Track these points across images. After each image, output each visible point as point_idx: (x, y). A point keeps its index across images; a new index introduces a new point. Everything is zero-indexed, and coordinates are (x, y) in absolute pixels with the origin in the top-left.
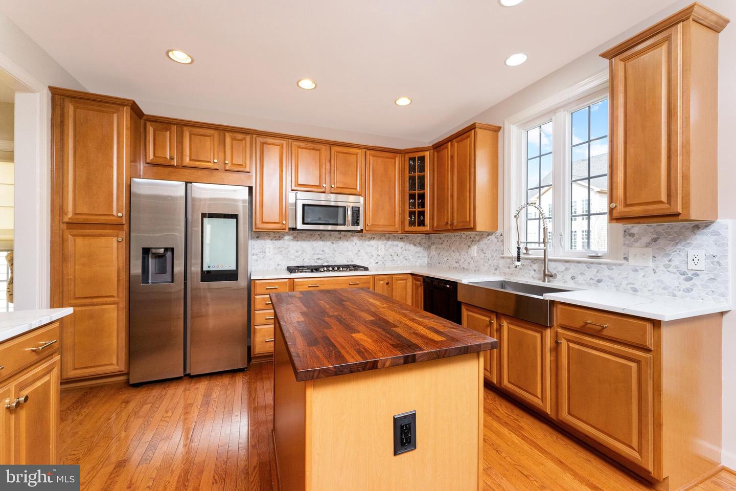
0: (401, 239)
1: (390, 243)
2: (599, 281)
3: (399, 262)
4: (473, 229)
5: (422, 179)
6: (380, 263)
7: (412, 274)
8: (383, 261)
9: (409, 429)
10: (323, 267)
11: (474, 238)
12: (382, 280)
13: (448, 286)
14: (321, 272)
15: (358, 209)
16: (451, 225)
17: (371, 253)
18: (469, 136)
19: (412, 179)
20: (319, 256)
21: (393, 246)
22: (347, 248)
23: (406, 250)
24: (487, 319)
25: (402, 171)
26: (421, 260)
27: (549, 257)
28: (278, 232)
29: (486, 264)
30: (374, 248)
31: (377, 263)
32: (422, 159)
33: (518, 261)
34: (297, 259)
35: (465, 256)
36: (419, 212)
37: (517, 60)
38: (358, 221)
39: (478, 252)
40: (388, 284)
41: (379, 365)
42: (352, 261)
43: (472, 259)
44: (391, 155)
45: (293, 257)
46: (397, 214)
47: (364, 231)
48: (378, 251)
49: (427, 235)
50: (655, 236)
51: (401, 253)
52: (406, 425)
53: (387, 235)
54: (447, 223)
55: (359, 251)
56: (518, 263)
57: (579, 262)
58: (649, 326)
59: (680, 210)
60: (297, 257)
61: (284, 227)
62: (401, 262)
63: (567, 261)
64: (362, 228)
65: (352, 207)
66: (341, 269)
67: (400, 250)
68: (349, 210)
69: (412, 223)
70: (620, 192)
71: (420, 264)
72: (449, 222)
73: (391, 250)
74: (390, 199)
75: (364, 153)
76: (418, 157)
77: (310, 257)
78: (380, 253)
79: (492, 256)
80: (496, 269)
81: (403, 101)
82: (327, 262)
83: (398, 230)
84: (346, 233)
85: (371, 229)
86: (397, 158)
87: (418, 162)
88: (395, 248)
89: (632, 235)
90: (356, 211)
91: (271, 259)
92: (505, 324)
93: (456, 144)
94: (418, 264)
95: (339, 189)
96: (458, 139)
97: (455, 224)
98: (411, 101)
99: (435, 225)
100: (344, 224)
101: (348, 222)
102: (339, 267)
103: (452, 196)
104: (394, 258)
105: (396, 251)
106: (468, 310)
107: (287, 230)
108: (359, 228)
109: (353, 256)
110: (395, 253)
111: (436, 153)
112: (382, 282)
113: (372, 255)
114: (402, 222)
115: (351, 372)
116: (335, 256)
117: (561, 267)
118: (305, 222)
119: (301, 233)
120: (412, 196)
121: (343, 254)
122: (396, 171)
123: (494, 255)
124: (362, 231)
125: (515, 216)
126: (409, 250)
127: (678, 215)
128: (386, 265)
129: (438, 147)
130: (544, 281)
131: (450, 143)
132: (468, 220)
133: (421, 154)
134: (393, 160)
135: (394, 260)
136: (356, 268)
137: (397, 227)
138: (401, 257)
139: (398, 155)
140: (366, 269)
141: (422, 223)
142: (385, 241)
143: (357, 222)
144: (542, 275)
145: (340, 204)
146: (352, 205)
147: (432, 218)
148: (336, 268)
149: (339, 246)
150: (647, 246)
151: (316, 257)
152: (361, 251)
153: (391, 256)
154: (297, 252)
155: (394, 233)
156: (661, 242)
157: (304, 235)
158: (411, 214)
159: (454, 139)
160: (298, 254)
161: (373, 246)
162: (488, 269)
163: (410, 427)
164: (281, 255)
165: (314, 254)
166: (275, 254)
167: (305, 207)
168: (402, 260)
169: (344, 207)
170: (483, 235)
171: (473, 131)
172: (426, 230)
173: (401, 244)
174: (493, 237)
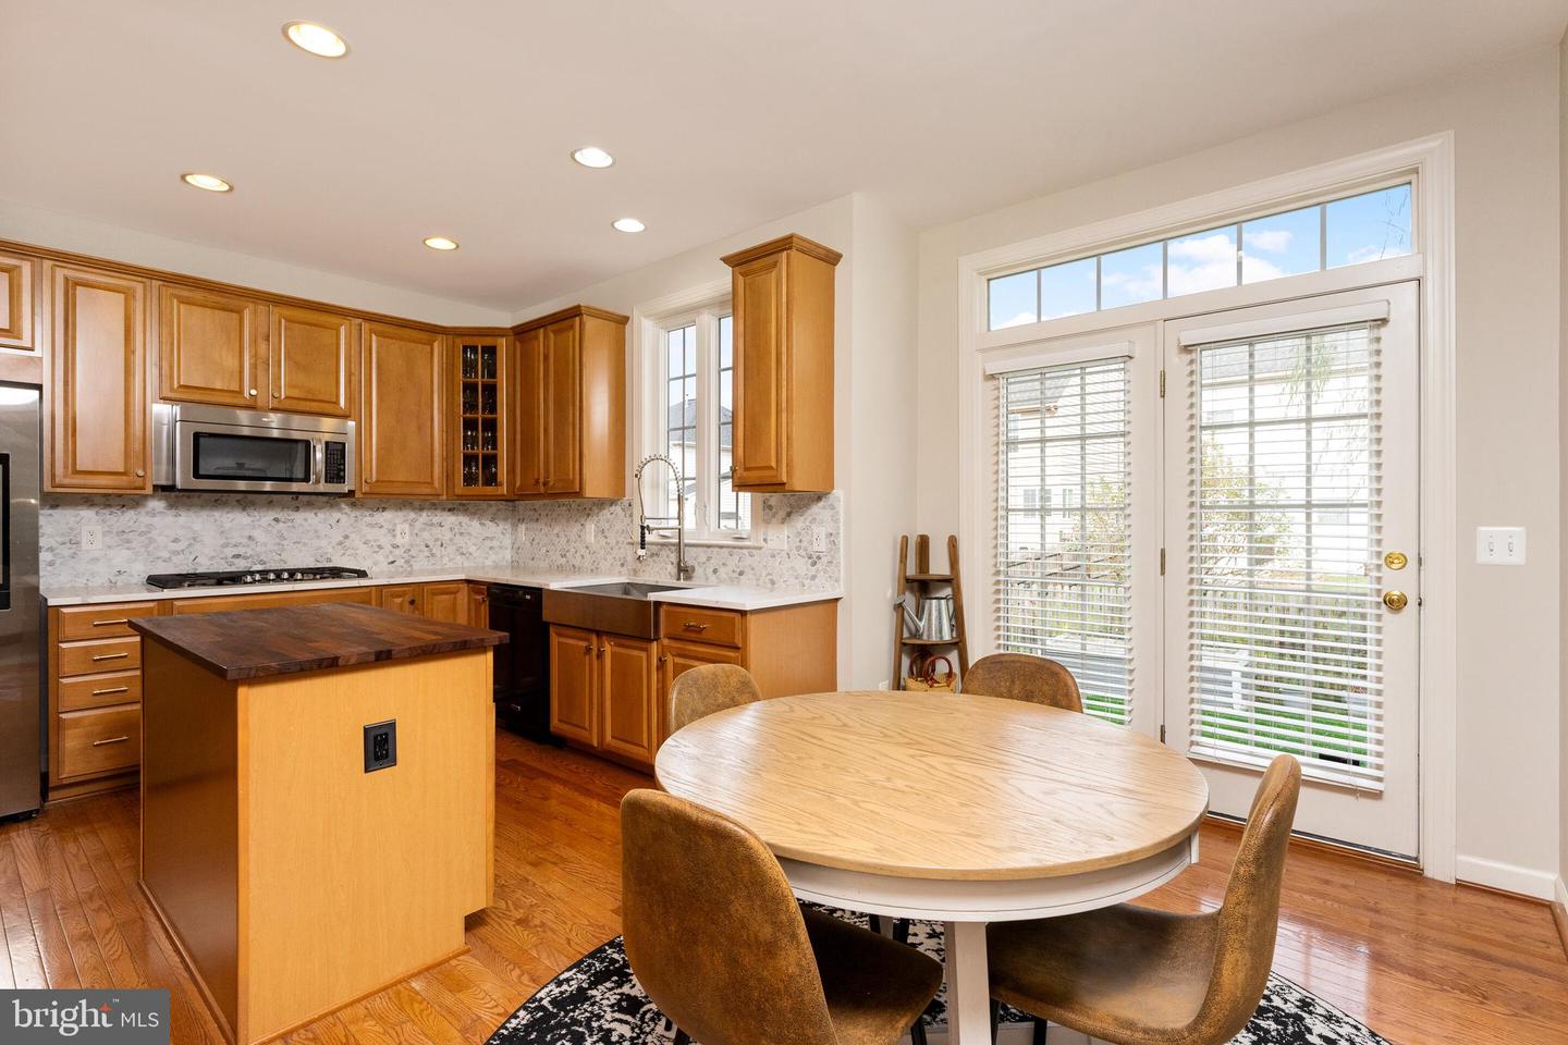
0: (449, 510)
1: (424, 517)
2: (741, 574)
3: (446, 559)
4: (579, 494)
5: (491, 390)
6: (400, 562)
7: (468, 582)
8: (407, 558)
9: (386, 740)
10: (252, 573)
11: (591, 509)
12: (400, 596)
13: (528, 597)
14: (246, 583)
15: (340, 447)
16: (545, 484)
17: (375, 541)
18: (572, 327)
19: (470, 388)
20: (241, 551)
21: (432, 525)
22: (316, 532)
23: (461, 534)
24: (584, 644)
25: (448, 371)
26: (496, 553)
27: (686, 541)
28: (120, 496)
29: (609, 557)
30: (383, 531)
31: (393, 562)
32: (491, 351)
33: (643, 548)
34: (174, 558)
35: (578, 544)
36: (485, 457)
37: (629, 225)
38: (342, 474)
39: (596, 536)
40: (412, 602)
41: (341, 662)
42: (329, 560)
43: (587, 548)
44: (424, 336)
45: (165, 554)
46: (437, 459)
47: (358, 495)
48: (394, 536)
49: (510, 504)
50: (789, 510)
51: (451, 540)
52: (381, 736)
53: (417, 504)
54: (537, 482)
55: (346, 537)
56: (641, 552)
57: (721, 547)
58: (737, 617)
59: (784, 480)
60: (176, 553)
61: (139, 482)
62: (450, 561)
63: (709, 546)
64: (353, 488)
65: (327, 443)
66: (299, 576)
67: (448, 535)
68: (318, 447)
69: (469, 479)
70: (740, 451)
71: (494, 562)
72: (542, 480)
73: (426, 535)
74: (420, 428)
75: (358, 328)
76: (483, 347)
77: (214, 554)
78: (399, 540)
79: (618, 543)
80: (622, 565)
81: (441, 243)
82: (262, 562)
83: (439, 492)
84: (313, 497)
85: (376, 491)
86: (436, 344)
87: (483, 357)
88: (436, 531)
89: (770, 507)
90: (336, 452)
91: (97, 560)
92: (608, 648)
93: (552, 335)
94: (489, 563)
95: (295, 402)
96: (555, 327)
97: (551, 484)
98: (458, 247)
99: (518, 484)
100: (306, 479)
101: (315, 473)
102: (292, 573)
103: (546, 430)
104: (434, 551)
105: (440, 536)
106: (559, 635)
107: (149, 490)
108: (345, 488)
109: (330, 550)
110: (437, 540)
111: (518, 344)
112: (399, 600)
113: (380, 547)
114: (449, 476)
115: (302, 670)
116: (283, 550)
117: (702, 555)
118: (201, 472)
119: (188, 497)
120: (469, 424)
121: (305, 544)
122: (434, 372)
123: (621, 539)
124: (351, 493)
125: (636, 476)
126: (469, 534)
127: (784, 484)
128: (414, 567)
129: (523, 332)
130: (679, 579)
131: (542, 330)
132: (571, 477)
133: (488, 342)
134: (429, 347)
135: (433, 555)
136: (336, 573)
137: (436, 485)
138: (451, 549)
139: (440, 337)
140: (362, 574)
141: (491, 479)
142: (412, 515)
143: (338, 474)
144: (675, 571)
145: (296, 435)
146: (327, 437)
147: (511, 470)
148: (286, 575)
149: (294, 527)
150: (783, 523)
151: (230, 552)
152: (352, 536)
153: (427, 546)
154: (176, 540)
155: (430, 497)
156: (793, 517)
157: (196, 500)
158: (469, 460)
159: (550, 324)
160: (179, 547)
161: (381, 527)
162: (612, 565)
163: (387, 737)
164: (128, 549)
165: (226, 545)
166: (109, 547)
167: (202, 440)
168: (451, 556)
169: (307, 443)
170: (601, 504)
171: (578, 318)
172: (499, 493)
173: (450, 519)
174: (617, 509)
